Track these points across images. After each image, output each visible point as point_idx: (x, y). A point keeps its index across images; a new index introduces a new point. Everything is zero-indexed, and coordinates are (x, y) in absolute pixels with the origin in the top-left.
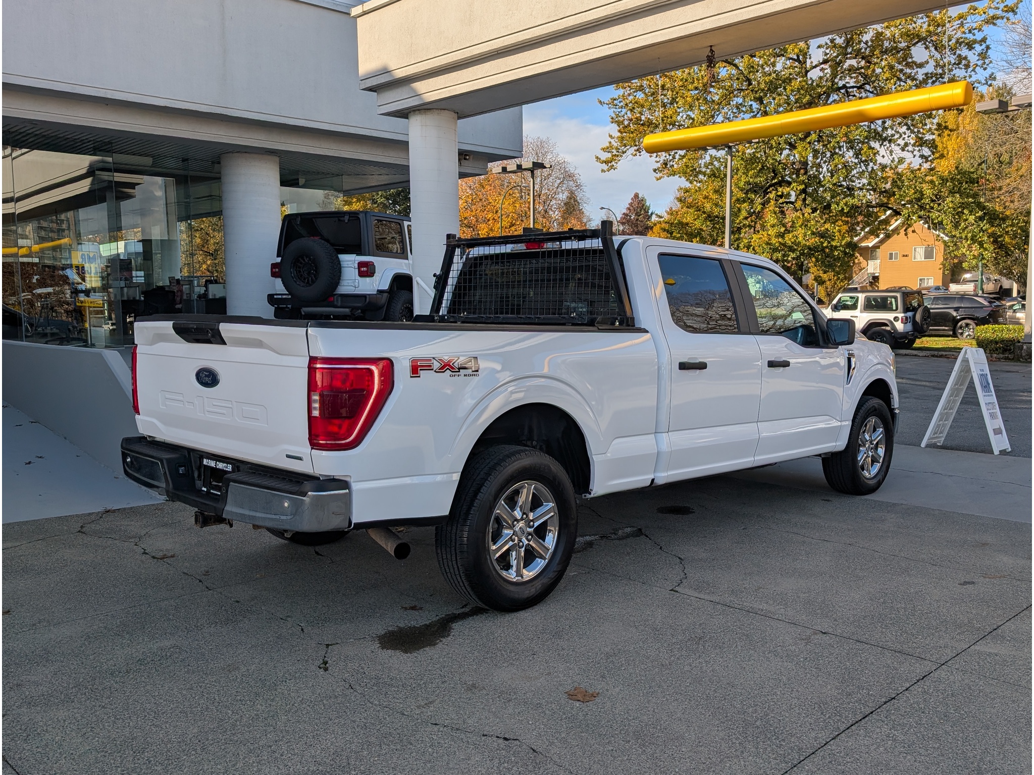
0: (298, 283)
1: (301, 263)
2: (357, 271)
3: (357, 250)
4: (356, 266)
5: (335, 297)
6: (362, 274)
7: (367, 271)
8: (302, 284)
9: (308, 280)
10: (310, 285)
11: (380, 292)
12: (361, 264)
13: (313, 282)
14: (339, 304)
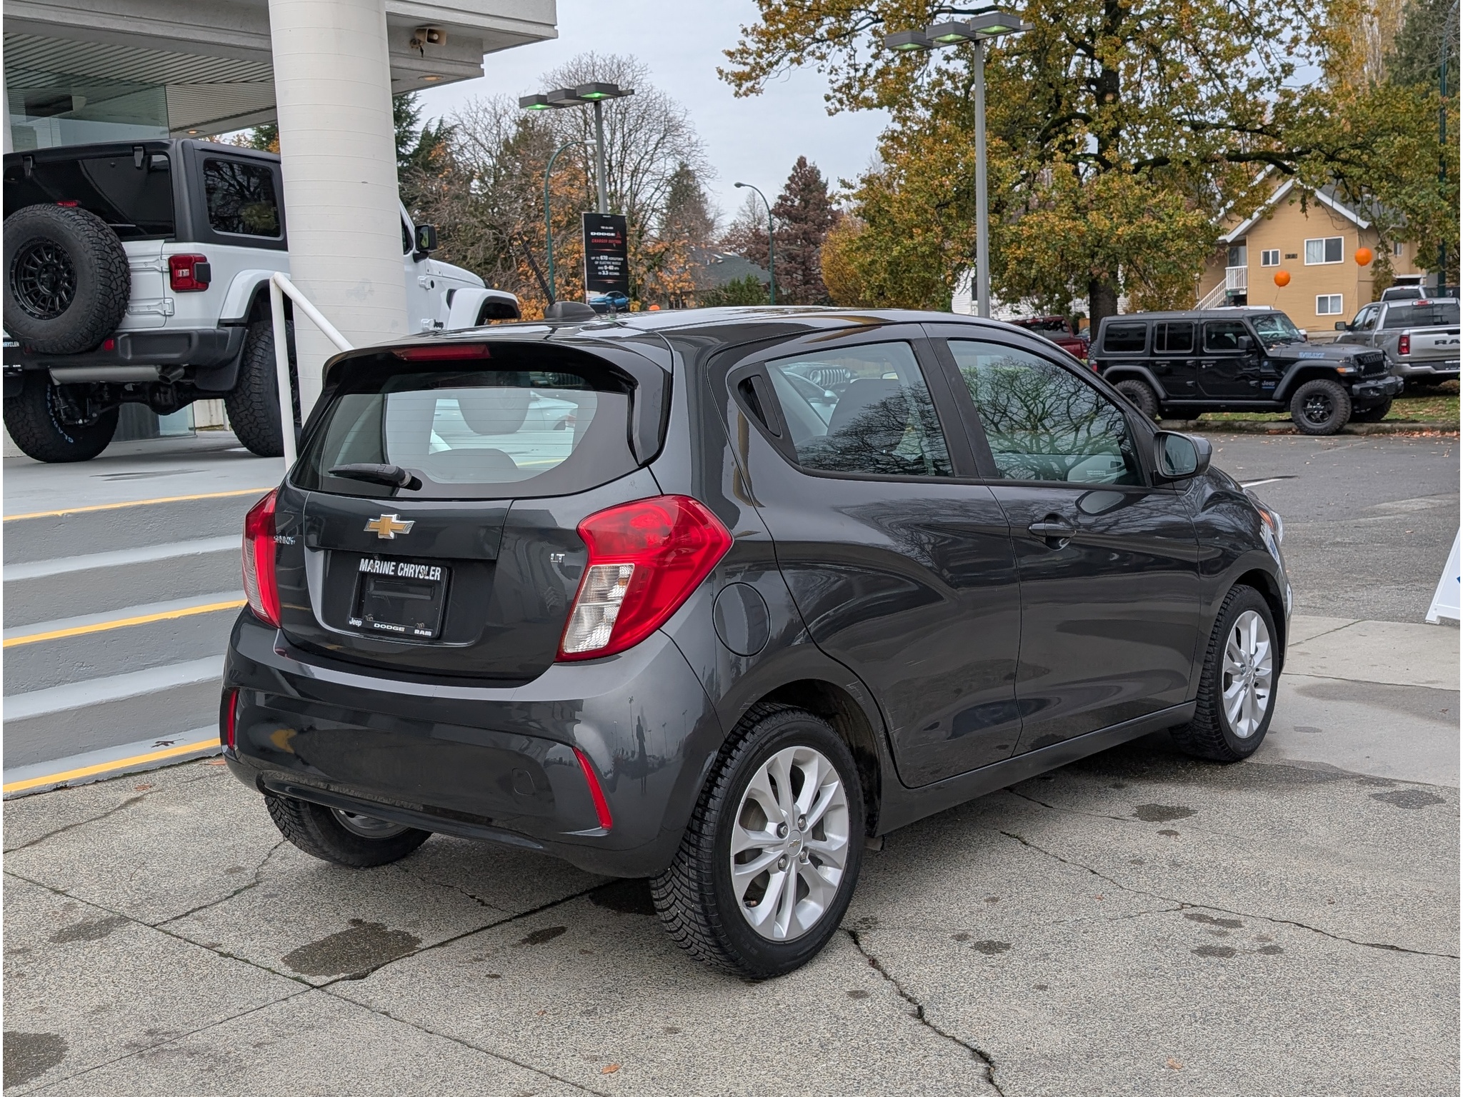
0: (30, 310)
1: (35, 264)
2: (167, 277)
3: (167, 231)
4: (166, 266)
5: (119, 338)
6: (179, 285)
7: (189, 277)
8: (37, 311)
9: (53, 302)
10: (58, 314)
11: (222, 323)
12: (176, 263)
13: (64, 306)
14: (129, 357)
